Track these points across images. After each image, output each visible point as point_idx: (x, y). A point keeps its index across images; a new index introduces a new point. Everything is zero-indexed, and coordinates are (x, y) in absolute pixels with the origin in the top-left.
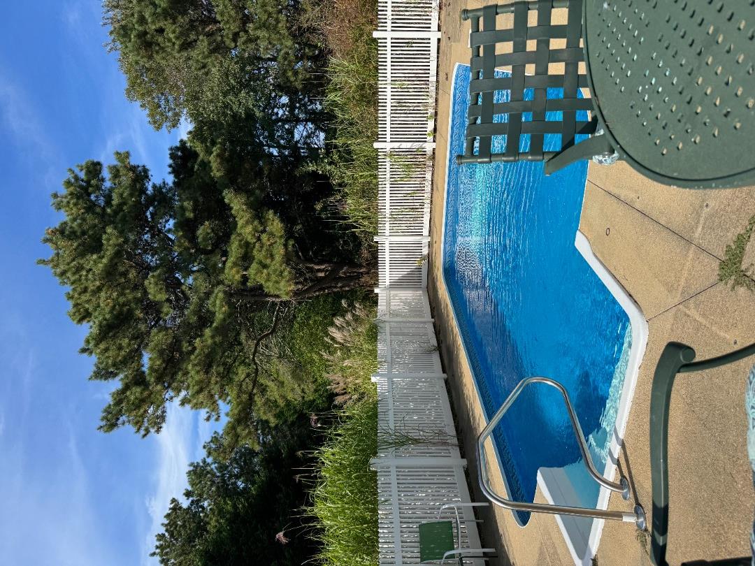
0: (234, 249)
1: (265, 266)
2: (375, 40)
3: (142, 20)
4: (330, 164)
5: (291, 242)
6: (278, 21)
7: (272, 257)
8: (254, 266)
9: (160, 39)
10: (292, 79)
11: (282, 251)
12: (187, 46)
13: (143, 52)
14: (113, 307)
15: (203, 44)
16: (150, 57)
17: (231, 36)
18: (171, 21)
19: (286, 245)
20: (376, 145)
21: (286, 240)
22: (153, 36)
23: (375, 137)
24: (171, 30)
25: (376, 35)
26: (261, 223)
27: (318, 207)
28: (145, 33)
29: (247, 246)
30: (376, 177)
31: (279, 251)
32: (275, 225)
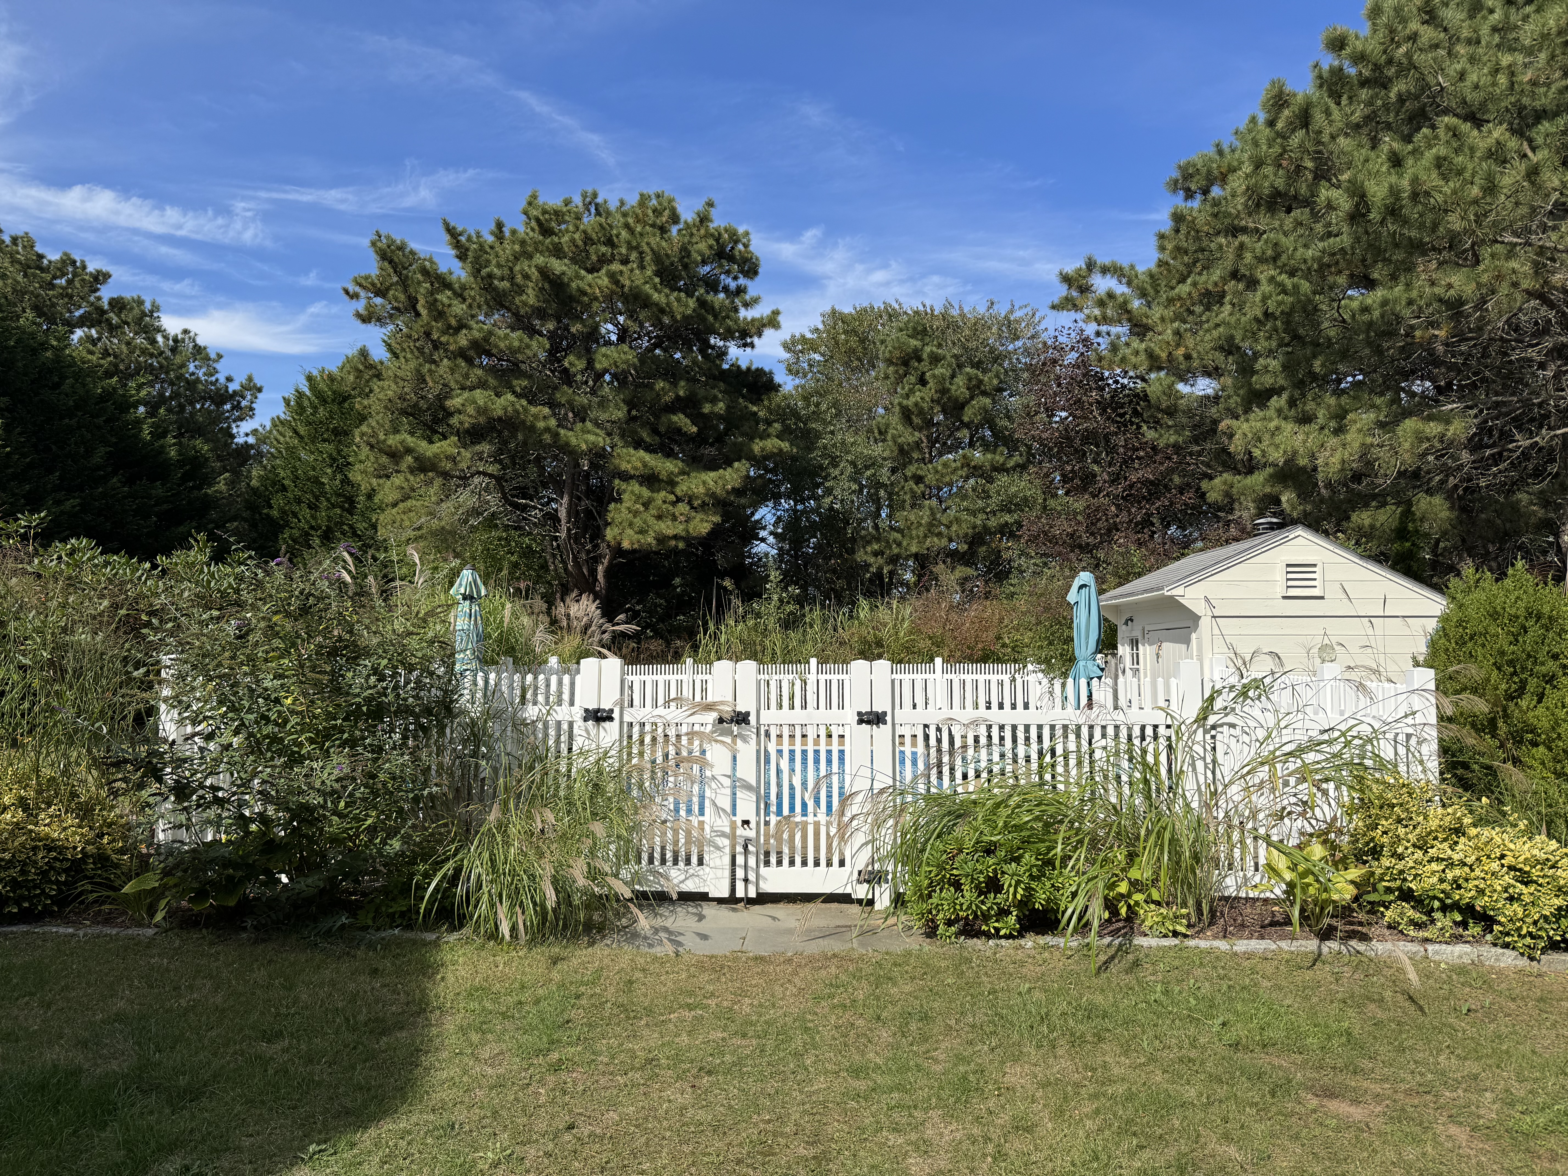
0: (666, 466)
1: (646, 505)
2: (932, 660)
3: (936, 359)
4: (781, 600)
5: (681, 545)
6: (940, 535)
7: (659, 517)
8: (646, 493)
9: (913, 379)
10: (869, 549)
11: (670, 532)
12: (906, 415)
13: (897, 354)
14: (584, 293)
15: (909, 437)
16: (889, 362)
17: (919, 472)
18: (936, 397)
19: (676, 537)
20: (813, 661)
21: (682, 538)
22: (916, 369)
23: (823, 661)
24: (922, 396)
25: (938, 661)
26: (704, 504)
27: (728, 583)
28: (920, 360)
29: (671, 483)
30: (773, 661)
31: (667, 528)
32: (702, 525)
